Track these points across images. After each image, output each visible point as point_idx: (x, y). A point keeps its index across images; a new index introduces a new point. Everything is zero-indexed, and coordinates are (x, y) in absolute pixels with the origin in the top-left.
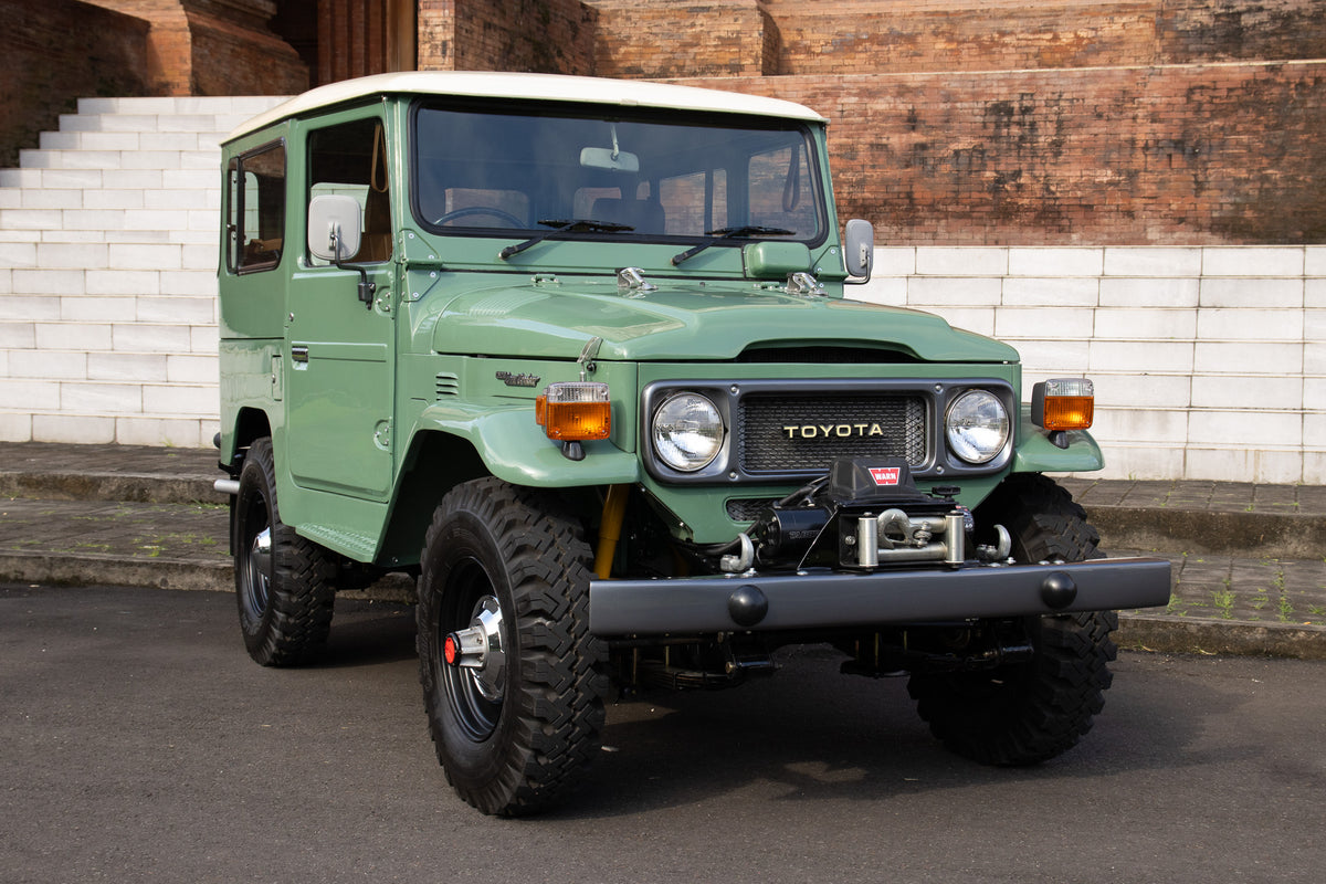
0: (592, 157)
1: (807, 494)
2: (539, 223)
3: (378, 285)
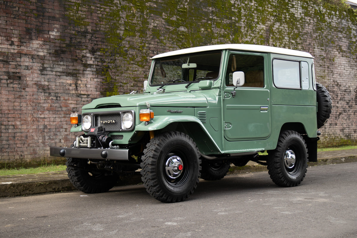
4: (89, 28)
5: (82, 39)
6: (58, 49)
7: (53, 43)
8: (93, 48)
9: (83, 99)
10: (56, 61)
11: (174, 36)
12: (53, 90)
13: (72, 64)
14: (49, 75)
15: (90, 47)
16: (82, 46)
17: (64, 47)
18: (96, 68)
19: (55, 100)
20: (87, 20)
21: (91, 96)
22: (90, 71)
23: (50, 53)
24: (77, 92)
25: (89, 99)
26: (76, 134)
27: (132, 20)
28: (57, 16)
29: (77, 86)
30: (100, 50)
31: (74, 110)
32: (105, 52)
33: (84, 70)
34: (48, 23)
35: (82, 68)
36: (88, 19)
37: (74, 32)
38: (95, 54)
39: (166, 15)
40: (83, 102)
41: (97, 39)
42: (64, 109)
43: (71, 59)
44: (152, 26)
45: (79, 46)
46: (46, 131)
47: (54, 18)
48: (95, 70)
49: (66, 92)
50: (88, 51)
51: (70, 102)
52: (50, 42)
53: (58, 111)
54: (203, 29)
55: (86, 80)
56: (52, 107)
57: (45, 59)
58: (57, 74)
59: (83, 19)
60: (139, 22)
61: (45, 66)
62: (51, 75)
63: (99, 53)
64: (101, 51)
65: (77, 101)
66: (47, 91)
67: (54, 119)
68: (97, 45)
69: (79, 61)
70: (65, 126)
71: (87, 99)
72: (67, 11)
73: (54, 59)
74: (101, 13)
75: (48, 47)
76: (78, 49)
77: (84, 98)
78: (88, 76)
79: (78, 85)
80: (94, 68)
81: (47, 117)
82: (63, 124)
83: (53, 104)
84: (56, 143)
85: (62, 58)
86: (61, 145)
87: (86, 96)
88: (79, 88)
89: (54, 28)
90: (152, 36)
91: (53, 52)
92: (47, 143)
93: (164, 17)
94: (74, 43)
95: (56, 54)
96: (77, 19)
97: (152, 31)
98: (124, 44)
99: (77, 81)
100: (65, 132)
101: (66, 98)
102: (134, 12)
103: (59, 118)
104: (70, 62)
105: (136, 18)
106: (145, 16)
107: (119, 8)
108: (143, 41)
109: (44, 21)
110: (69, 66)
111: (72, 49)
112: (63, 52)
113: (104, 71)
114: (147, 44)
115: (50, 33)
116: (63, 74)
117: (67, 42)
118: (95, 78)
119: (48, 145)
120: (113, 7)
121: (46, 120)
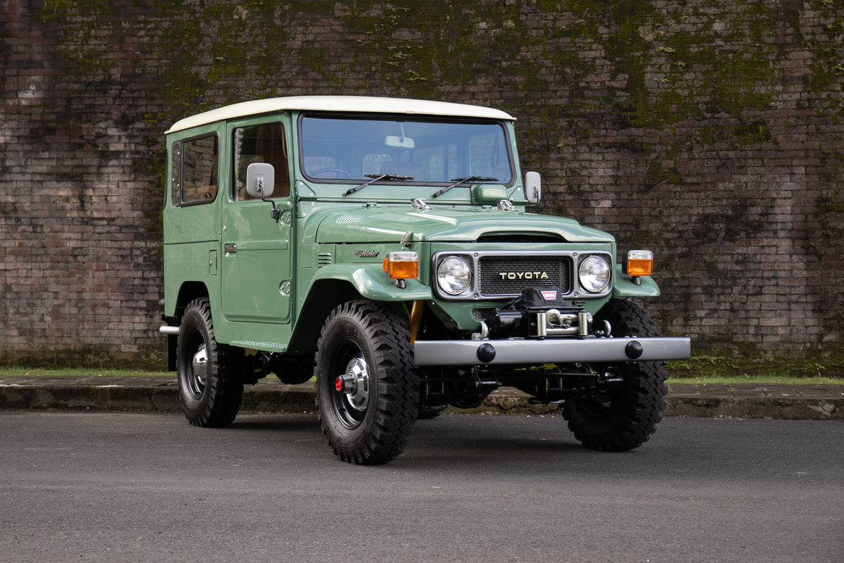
0: (392, 141)
1: (512, 304)
2: (365, 176)
3: (282, 210)
4: (116, 73)
5: (98, 99)
6: (37, 126)
7: (26, 114)
8: (124, 116)
9: (98, 229)
10: (32, 151)
11: (373, 59)
12: (25, 212)
13: (71, 155)
14: (17, 181)
15: (116, 114)
16: (95, 113)
17: (53, 121)
18: (131, 158)
19: (31, 233)
20: (111, 56)
21: (118, 222)
22: (117, 166)
23: (18, 137)
24: (82, 214)
25: (113, 228)
26: (79, 305)
27: (236, 37)
28: (38, 57)
29: (82, 202)
30: (144, 118)
31: (76, 252)
32: (156, 121)
33: (99, 167)
34: (17, 76)
35: (96, 161)
36: (114, 52)
37: (76, 86)
38: (130, 127)
39: (347, 7)
40: (97, 235)
41: (135, 95)
42: (51, 251)
43: (69, 143)
44: (299, 43)
45: (90, 113)
46: (9, 296)
47: (30, 64)
48: (129, 162)
49: (57, 215)
50: (111, 123)
51: (65, 235)
52: (19, 113)
53: (37, 255)
54: (483, 25)
55: (105, 186)
56: (22, 248)
57: (8, 149)
58: (34, 179)
59: (98, 55)
60: (256, 40)
61: (8, 163)
62: (20, 181)
63: (141, 125)
64: (147, 119)
65: (82, 233)
66: (13, 215)
67: (27, 273)
68: (136, 106)
69: (88, 147)
70: (53, 288)
71: (107, 229)
72: (61, 43)
73: (28, 147)
74: (149, 33)
75: (14, 124)
76: (86, 122)
77: (100, 227)
78: (111, 179)
79: (87, 200)
80: (127, 159)
81: (11, 268)
82: (48, 283)
83: (26, 242)
84: (32, 322)
85: (47, 144)
86: (44, 327)
87: (105, 222)
88: (88, 205)
89: (29, 85)
90: (299, 67)
91: (26, 134)
92: (11, 322)
93: (338, 13)
94: (75, 109)
95: (32, 138)
96: (84, 56)
97: (299, 54)
98: (209, 97)
99: (84, 190)
100: (54, 298)
101: (57, 227)
102: (244, 17)
103: (40, 269)
104: (66, 151)
105: (247, 31)
106: (275, 20)
107: (198, 15)
108: (270, 84)
109: (7, 73)
110: (63, 159)
111: (71, 122)
112: (50, 131)
113: (152, 164)
114: (281, 87)
115: (20, 95)
116: (49, 178)
117: (61, 109)
118: (128, 181)
119: (14, 325)
120: (181, 15)
121: (9, 274)
